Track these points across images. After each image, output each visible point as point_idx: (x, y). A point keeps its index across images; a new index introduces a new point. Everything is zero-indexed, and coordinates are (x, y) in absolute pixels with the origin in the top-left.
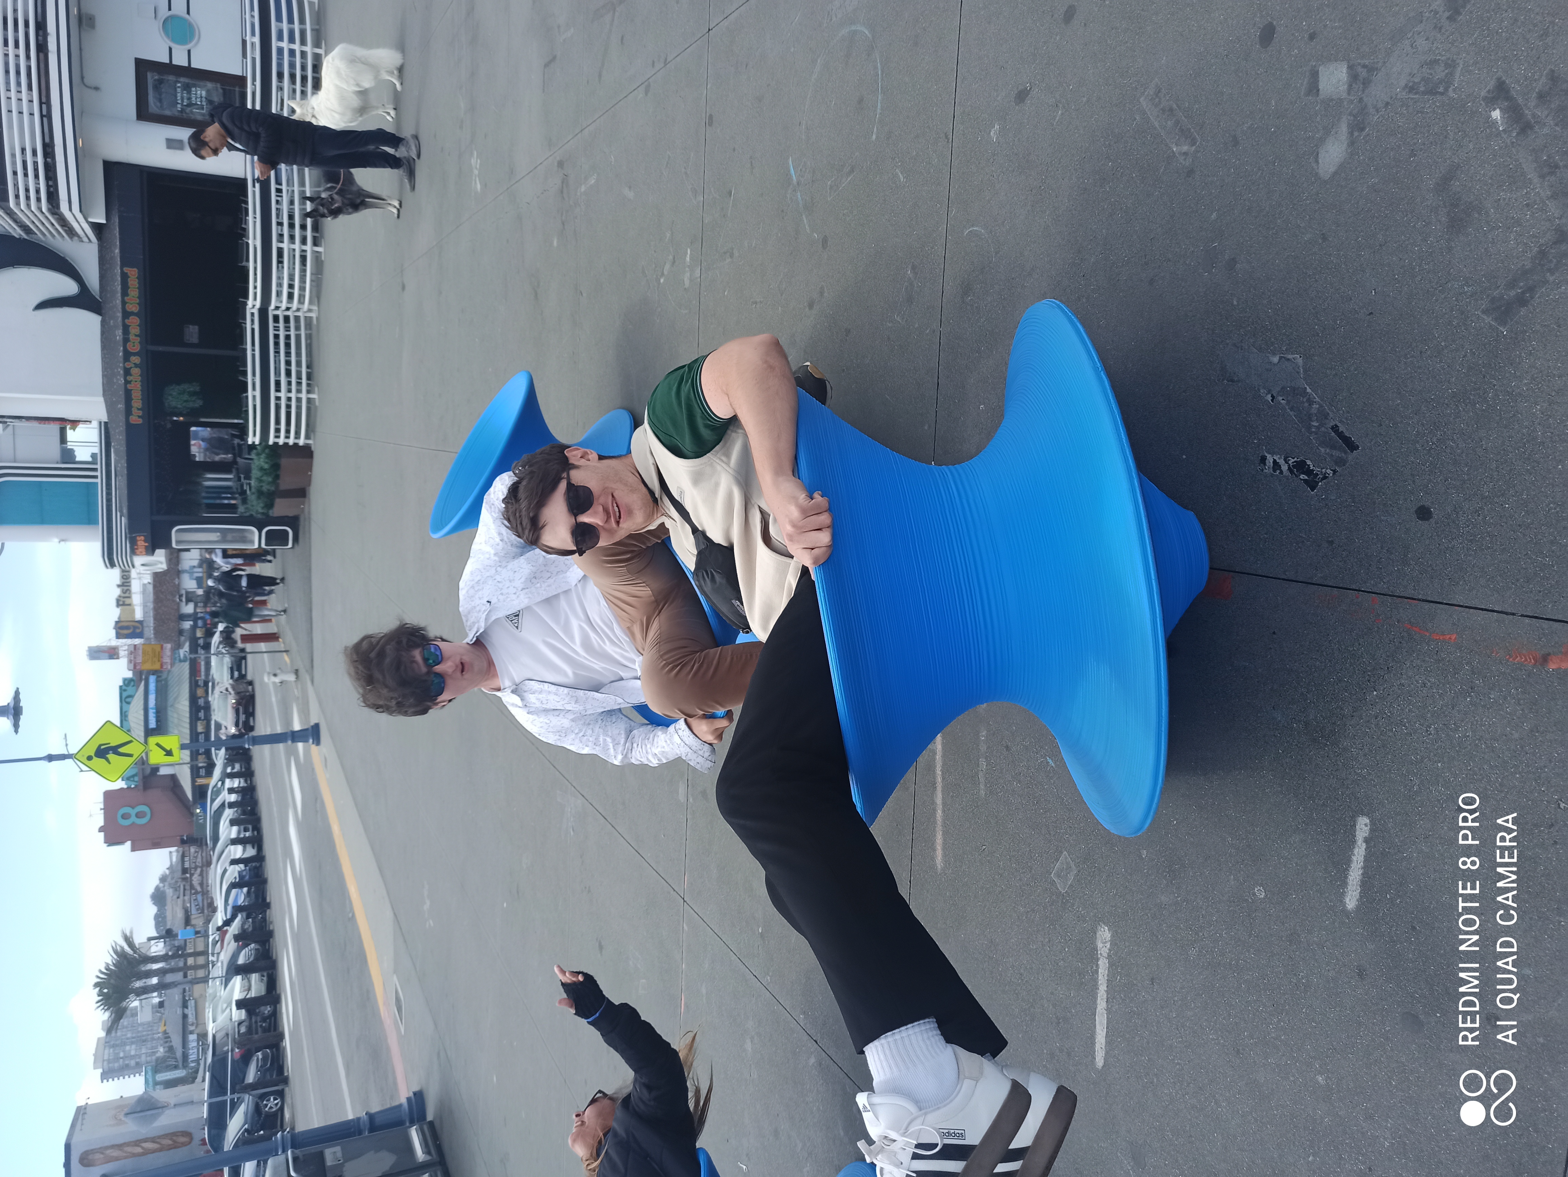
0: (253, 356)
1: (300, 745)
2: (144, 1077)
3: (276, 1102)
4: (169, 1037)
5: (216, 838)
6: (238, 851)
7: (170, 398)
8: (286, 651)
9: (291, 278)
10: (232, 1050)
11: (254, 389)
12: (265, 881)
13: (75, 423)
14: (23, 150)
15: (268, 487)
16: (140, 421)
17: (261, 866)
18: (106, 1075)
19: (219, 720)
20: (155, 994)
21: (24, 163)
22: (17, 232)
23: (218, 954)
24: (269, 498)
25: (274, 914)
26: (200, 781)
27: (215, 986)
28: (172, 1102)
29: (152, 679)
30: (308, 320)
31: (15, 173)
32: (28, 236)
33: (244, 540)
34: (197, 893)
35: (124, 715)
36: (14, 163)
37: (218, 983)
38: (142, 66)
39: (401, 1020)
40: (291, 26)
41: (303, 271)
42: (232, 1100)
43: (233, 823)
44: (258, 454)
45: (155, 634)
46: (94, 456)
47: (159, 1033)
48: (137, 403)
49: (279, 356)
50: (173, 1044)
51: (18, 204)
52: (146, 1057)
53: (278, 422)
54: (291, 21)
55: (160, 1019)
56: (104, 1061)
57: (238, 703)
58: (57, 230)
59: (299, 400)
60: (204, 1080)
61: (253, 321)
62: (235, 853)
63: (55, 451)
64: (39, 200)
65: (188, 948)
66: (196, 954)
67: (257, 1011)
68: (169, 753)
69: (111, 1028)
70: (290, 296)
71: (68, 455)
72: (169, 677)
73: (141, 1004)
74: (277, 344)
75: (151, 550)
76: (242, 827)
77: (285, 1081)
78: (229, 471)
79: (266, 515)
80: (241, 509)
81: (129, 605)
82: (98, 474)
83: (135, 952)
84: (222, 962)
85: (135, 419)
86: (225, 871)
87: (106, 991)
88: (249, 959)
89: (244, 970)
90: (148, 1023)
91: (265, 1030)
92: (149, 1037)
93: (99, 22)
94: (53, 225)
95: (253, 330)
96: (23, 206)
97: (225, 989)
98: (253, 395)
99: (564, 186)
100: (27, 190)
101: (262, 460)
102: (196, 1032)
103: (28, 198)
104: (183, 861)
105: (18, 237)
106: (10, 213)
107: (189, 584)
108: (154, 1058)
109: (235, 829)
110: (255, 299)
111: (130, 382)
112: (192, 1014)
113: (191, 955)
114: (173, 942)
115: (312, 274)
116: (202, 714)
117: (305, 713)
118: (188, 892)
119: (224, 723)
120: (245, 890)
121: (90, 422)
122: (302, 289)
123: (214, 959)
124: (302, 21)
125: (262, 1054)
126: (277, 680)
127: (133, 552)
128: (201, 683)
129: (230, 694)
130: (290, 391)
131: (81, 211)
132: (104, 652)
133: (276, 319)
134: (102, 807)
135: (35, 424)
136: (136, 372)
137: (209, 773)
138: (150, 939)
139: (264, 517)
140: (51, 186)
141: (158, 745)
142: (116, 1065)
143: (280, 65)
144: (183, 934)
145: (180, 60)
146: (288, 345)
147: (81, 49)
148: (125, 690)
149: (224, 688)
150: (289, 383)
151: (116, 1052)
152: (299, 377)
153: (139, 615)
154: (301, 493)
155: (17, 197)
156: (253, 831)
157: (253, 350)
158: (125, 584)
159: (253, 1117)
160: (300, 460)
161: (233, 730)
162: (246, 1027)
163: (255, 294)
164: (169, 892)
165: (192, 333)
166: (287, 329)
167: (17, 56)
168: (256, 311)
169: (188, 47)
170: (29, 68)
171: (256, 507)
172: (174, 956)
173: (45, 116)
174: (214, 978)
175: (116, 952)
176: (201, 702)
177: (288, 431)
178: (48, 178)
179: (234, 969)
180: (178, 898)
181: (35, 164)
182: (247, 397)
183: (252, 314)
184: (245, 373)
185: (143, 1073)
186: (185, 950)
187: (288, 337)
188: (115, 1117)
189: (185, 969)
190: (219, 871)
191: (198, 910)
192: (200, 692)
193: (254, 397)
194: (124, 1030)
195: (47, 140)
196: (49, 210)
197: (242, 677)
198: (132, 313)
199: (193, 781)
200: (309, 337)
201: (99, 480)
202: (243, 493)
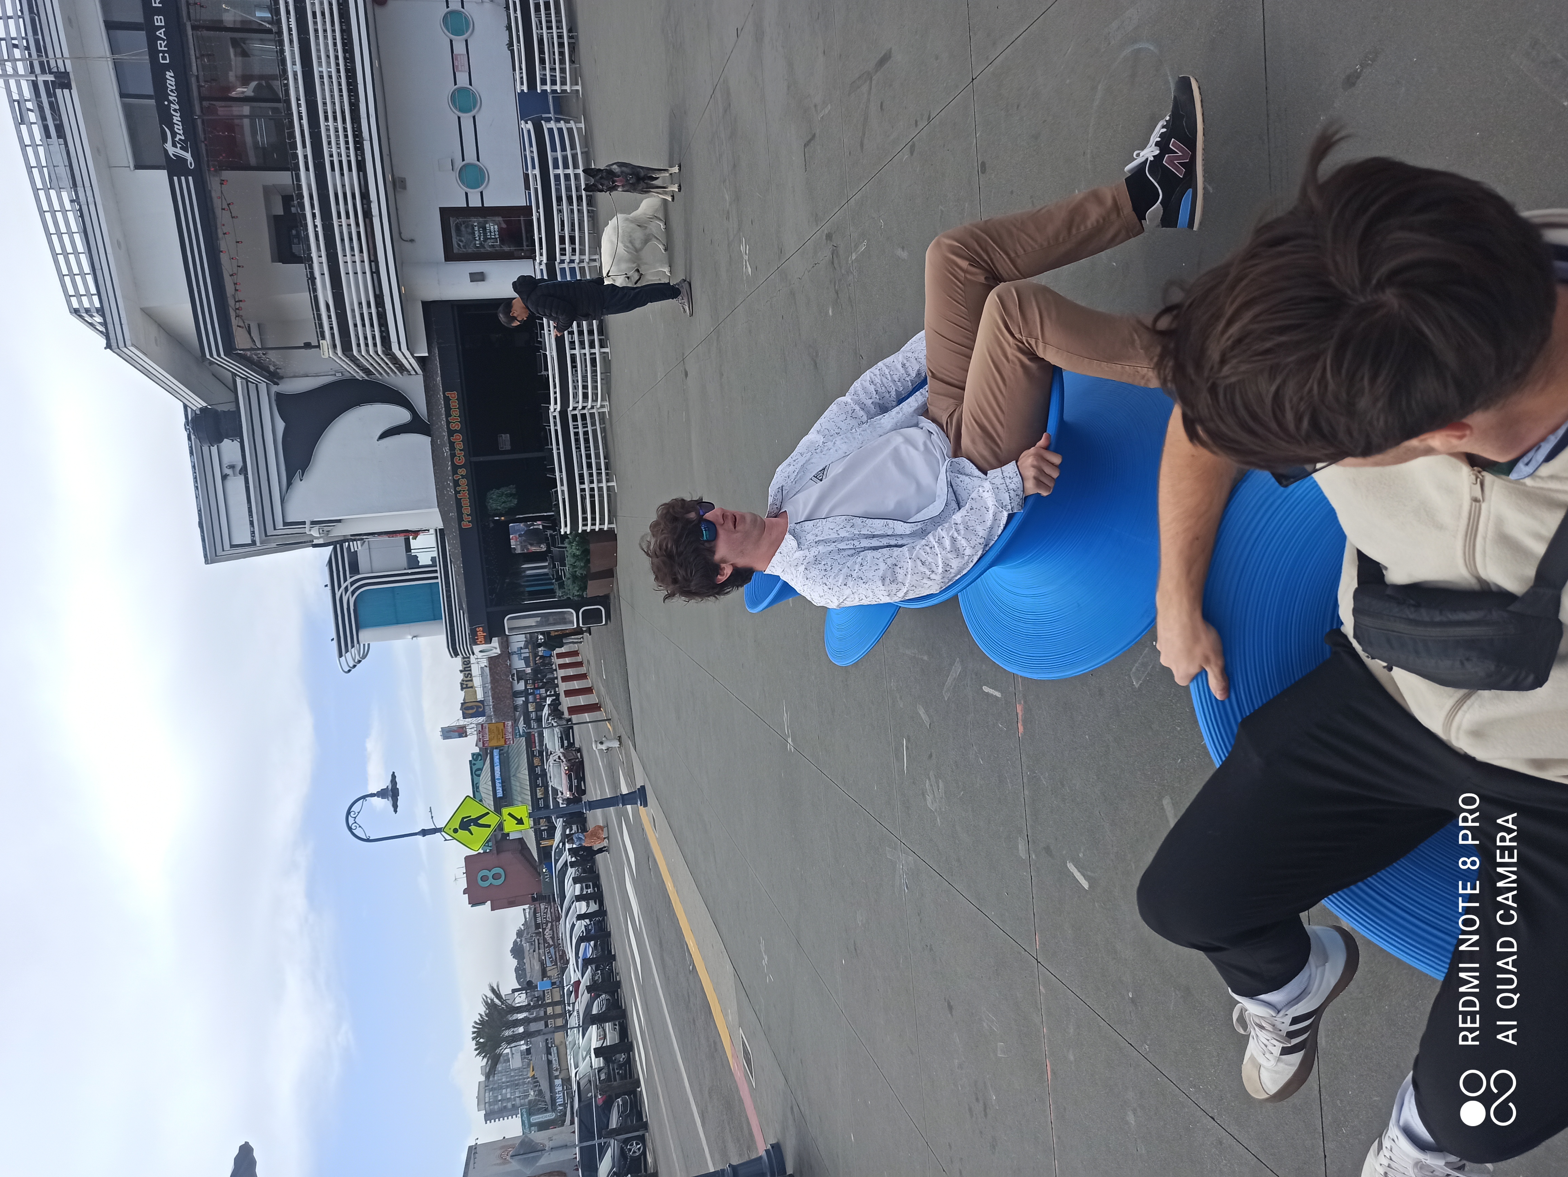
0: (559, 454)
1: (629, 807)
2: (520, 1118)
3: (638, 1146)
4: (538, 1082)
5: (563, 897)
6: (582, 907)
7: (491, 501)
8: (609, 720)
9: (585, 378)
10: (596, 1097)
11: (562, 485)
12: (609, 934)
13: (416, 533)
14: (360, 304)
15: (581, 572)
16: (471, 525)
17: (604, 919)
18: (489, 1117)
19: (555, 786)
20: (522, 1042)
21: (362, 315)
22: (360, 375)
23: (574, 1004)
24: (582, 581)
25: (620, 964)
26: (544, 843)
27: (574, 1035)
28: (549, 1145)
29: (496, 753)
30: (602, 415)
31: (355, 325)
32: (368, 377)
33: (564, 621)
34: (549, 946)
35: (475, 787)
36: (354, 317)
37: (575, 1032)
38: (446, 213)
39: (751, 1074)
40: (564, 153)
41: (594, 372)
42: (600, 1144)
43: (576, 881)
44: (570, 543)
45: (494, 711)
46: (433, 559)
47: (528, 1078)
48: (467, 510)
49: (581, 451)
50: (542, 1087)
51: (360, 351)
52: (520, 1100)
53: (584, 511)
54: (564, 149)
55: (529, 1065)
56: (485, 1103)
57: (570, 769)
58: (390, 368)
59: (600, 489)
60: (572, 1123)
61: (555, 423)
62: (580, 909)
63: (402, 559)
64: (375, 345)
65: (546, 998)
66: (553, 1004)
67: (614, 1058)
68: (520, 822)
69: (490, 1072)
70: (585, 396)
71: (413, 561)
72: (510, 750)
73: (511, 1051)
74: (577, 440)
75: (488, 640)
76: (584, 885)
77: (645, 1126)
78: (545, 560)
79: (581, 596)
80: (559, 593)
81: (472, 687)
82: (438, 575)
83: (502, 1003)
84: (578, 1012)
85: (466, 524)
86: (573, 926)
87: (482, 1040)
88: (601, 1009)
89: (598, 1020)
90: (519, 1069)
91: (623, 1077)
92: (521, 1081)
93: (409, 183)
94: (387, 364)
95: (556, 431)
96: (363, 353)
97: (583, 1038)
98: (562, 489)
99: (834, 256)
100: (366, 338)
101: (573, 547)
102: (560, 1077)
103: (367, 345)
104: (535, 918)
105: (361, 379)
106: (354, 360)
107: (519, 664)
108: (527, 1100)
109: (578, 886)
110: (556, 403)
111: (459, 492)
112: (555, 1060)
113: (549, 1005)
114: (533, 993)
115: (601, 373)
116: (539, 782)
117: (631, 777)
118: (542, 946)
119: (560, 789)
120: (592, 943)
121: (429, 530)
122: (595, 388)
123: (571, 1008)
124: (573, 147)
125: (622, 1100)
126: (604, 747)
127: (474, 642)
128: (536, 753)
129: (563, 762)
130: (592, 482)
131: (408, 349)
132: (454, 731)
133: (575, 418)
134: (465, 872)
135: (385, 538)
136: (462, 482)
137: (552, 836)
138: (514, 991)
139: (580, 599)
140: (383, 331)
141: (510, 814)
142: (496, 1107)
143: (558, 190)
144: (542, 985)
145: (475, 202)
146: (587, 441)
147: (397, 209)
148: (474, 764)
149: (557, 756)
150: (591, 475)
151: (495, 1095)
152: (599, 468)
153: (480, 696)
154: (609, 573)
155: (359, 345)
156: (594, 888)
157: (558, 449)
158: (466, 669)
159: (619, 1161)
160: (606, 543)
161: (568, 795)
162: (606, 1074)
163: (556, 398)
164: (526, 946)
165: (505, 441)
166: (585, 426)
167: (349, 225)
168: (557, 414)
169: (480, 189)
170: (359, 233)
171: (573, 590)
172: (534, 1007)
173: (374, 272)
174: (571, 1028)
175: (487, 1003)
176: (538, 770)
177: (593, 519)
178: (380, 325)
179: (590, 1019)
180: (534, 951)
181: (370, 314)
182: (556, 492)
183: (555, 417)
184: (553, 471)
185: (519, 1115)
186: (544, 1000)
187: (586, 433)
188: (501, 1156)
189: (546, 1018)
190: (568, 927)
191: (551, 962)
192: (536, 761)
193: (563, 491)
194: (499, 1075)
195: (378, 292)
196: (383, 352)
197: (571, 745)
198: (456, 431)
199: (538, 844)
200: (603, 430)
201: (439, 581)
202: (559, 578)
